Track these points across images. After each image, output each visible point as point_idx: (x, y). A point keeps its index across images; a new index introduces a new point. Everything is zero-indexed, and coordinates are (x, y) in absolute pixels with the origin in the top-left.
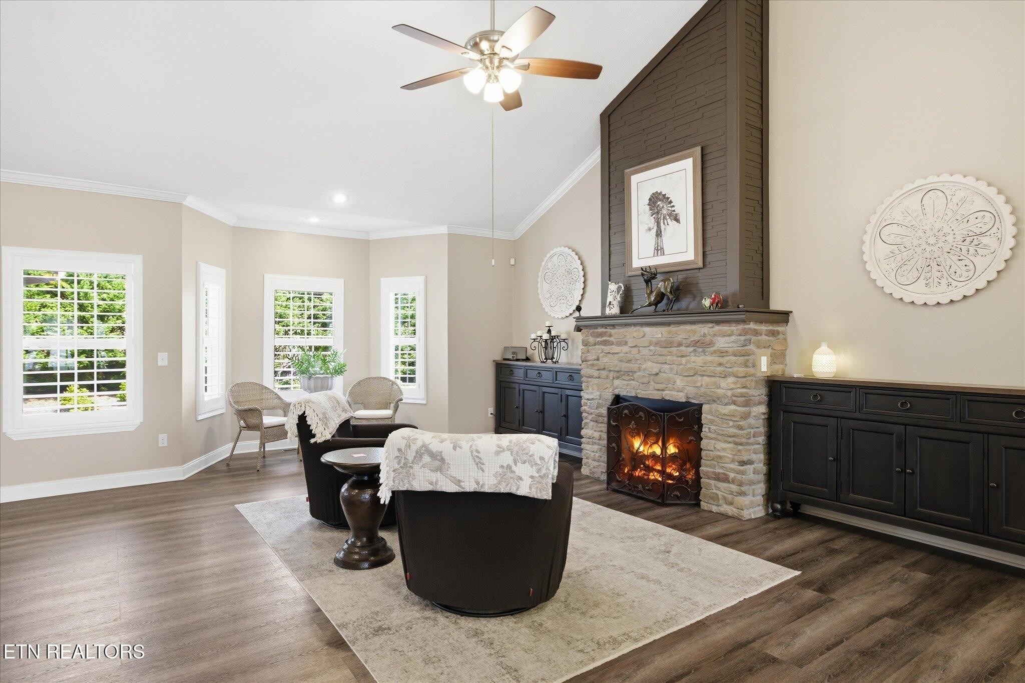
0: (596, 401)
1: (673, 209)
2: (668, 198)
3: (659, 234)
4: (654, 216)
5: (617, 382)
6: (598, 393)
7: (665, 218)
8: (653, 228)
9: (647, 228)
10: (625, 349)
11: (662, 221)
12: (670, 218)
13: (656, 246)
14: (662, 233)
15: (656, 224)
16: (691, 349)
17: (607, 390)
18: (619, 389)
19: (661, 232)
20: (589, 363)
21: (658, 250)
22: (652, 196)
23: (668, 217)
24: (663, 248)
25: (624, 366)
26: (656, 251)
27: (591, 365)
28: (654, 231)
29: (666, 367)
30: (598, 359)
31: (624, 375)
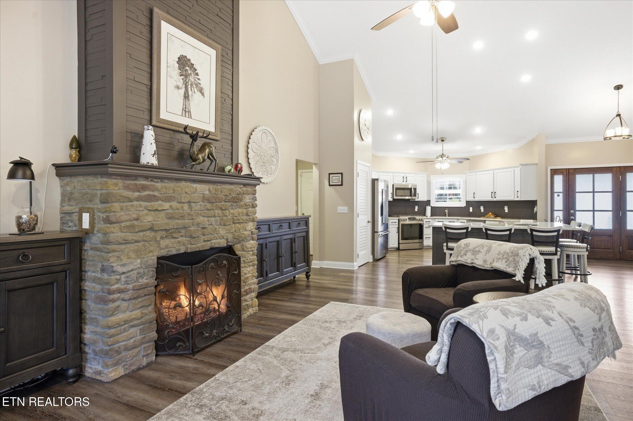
0: (135, 272)
1: (199, 82)
2: (196, 70)
3: (186, 97)
4: (182, 77)
5: (164, 243)
6: (139, 261)
7: (191, 85)
8: (181, 88)
9: (175, 84)
10: (174, 204)
11: (189, 86)
12: (196, 87)
13: (184, 107)
14: (190, 98)
15: (184, 86)
16: (229, 204)
17: (151, 254)
18: (167, 250)
19: (188, 96)
20: (123, 224)
21: (186, 112)
22: (182, 58)
23: (195, 86)
24: (190, 112)
25: (173, 224)
26: (184, 112)
27: (127, 227)
28: (182, 91)
29: (213, 219)
30: (137, 219)
31: (174, 232)
